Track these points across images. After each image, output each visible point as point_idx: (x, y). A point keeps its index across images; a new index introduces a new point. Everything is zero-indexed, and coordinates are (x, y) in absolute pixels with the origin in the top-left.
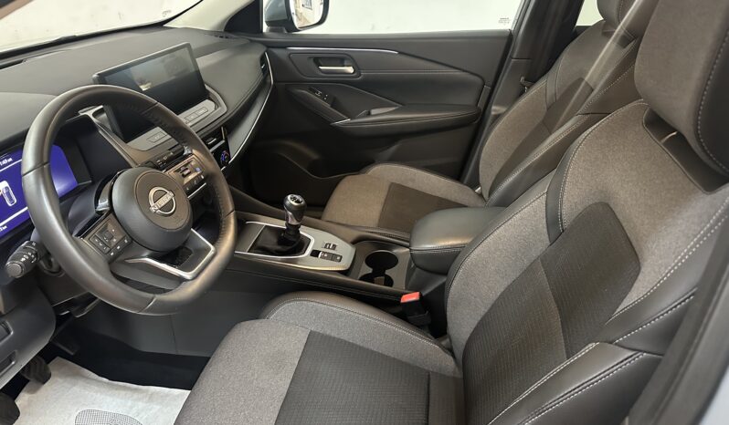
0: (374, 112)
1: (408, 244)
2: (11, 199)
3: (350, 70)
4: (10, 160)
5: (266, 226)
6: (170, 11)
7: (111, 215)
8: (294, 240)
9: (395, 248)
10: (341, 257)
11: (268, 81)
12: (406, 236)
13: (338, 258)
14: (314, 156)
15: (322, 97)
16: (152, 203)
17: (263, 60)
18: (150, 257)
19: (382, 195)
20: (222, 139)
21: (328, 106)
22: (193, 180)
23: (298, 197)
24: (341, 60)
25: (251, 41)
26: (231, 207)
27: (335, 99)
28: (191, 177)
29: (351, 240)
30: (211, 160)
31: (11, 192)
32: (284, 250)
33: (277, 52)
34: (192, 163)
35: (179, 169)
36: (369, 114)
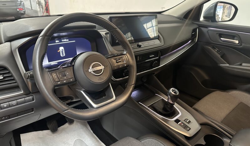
0: (244, 64)
1: (231, 137)
2: (63, 54)
3: (237, 42)
4: (68, 40)
5: (163, 99)
6: (164, 8)
7: (72, 67)
8: (169, 110)
9: (225, 138)
10: (190, 129)
11: (195, 40)
12: (233, 132)
13: (188, 129)
14: (206, 77)
15: (218, 52)
16: (91, 68)
17: (194, 30)
18: (84, 91)
19: (232, 107)
20: (158, 57)
21: (219, 56)
22: (120, 65)
23: (176, 90)
24: (233, 37)
25: (193, 23)
26: (133, 82)
27: (224, 54)
28: (119, 63)
29: (201, 122)
30: (132, 59)
31: (64, 51)
32: (163, 113)
33: (203, 29)
34: (123, 58)
35: (116, 59)
36: (241, 65)
